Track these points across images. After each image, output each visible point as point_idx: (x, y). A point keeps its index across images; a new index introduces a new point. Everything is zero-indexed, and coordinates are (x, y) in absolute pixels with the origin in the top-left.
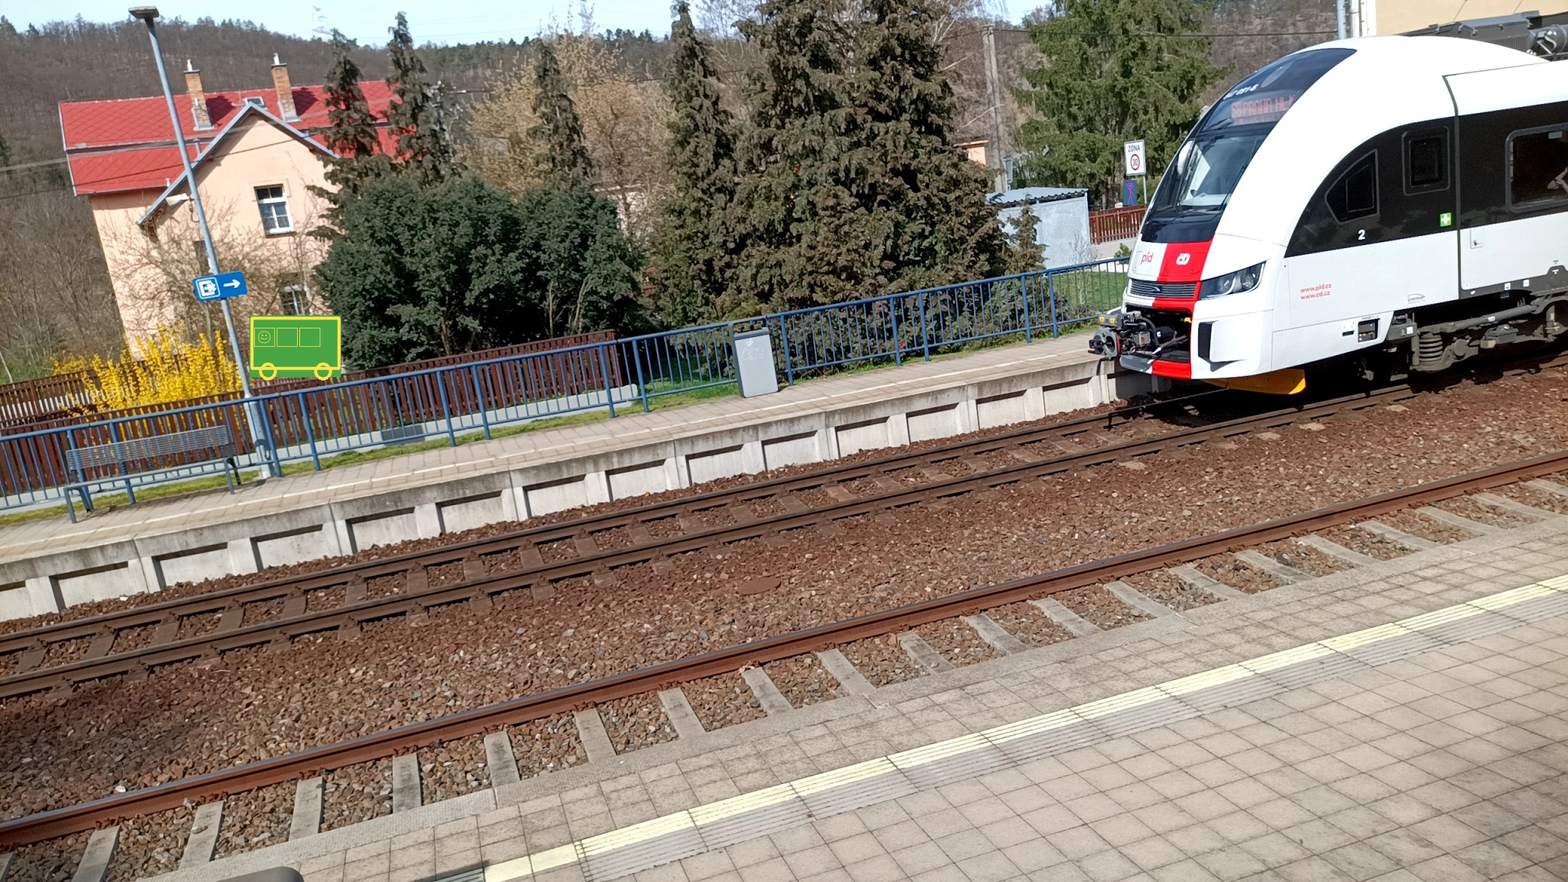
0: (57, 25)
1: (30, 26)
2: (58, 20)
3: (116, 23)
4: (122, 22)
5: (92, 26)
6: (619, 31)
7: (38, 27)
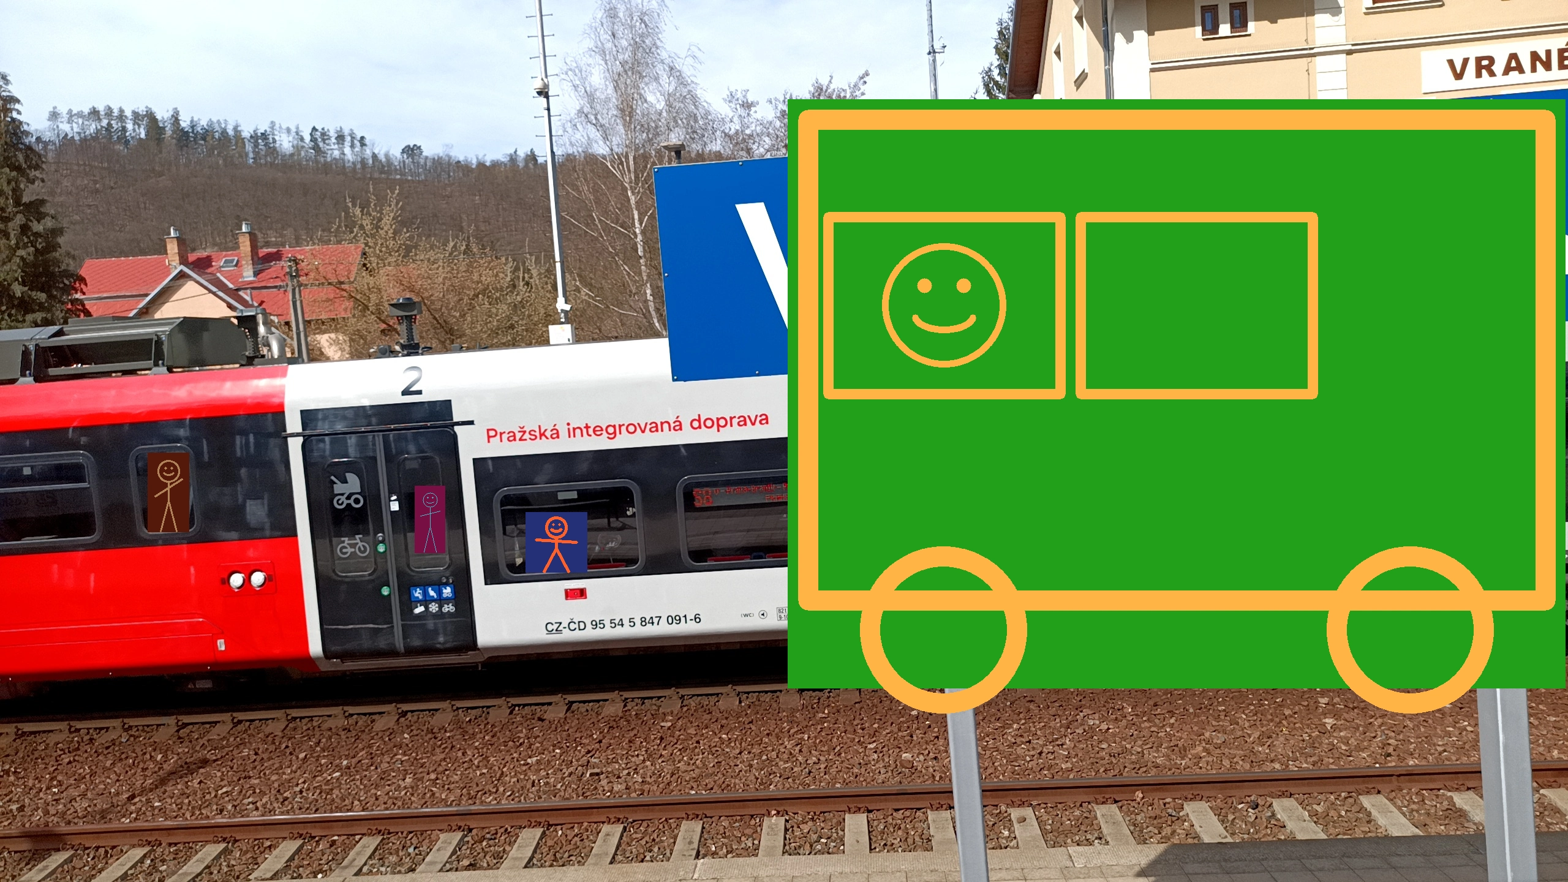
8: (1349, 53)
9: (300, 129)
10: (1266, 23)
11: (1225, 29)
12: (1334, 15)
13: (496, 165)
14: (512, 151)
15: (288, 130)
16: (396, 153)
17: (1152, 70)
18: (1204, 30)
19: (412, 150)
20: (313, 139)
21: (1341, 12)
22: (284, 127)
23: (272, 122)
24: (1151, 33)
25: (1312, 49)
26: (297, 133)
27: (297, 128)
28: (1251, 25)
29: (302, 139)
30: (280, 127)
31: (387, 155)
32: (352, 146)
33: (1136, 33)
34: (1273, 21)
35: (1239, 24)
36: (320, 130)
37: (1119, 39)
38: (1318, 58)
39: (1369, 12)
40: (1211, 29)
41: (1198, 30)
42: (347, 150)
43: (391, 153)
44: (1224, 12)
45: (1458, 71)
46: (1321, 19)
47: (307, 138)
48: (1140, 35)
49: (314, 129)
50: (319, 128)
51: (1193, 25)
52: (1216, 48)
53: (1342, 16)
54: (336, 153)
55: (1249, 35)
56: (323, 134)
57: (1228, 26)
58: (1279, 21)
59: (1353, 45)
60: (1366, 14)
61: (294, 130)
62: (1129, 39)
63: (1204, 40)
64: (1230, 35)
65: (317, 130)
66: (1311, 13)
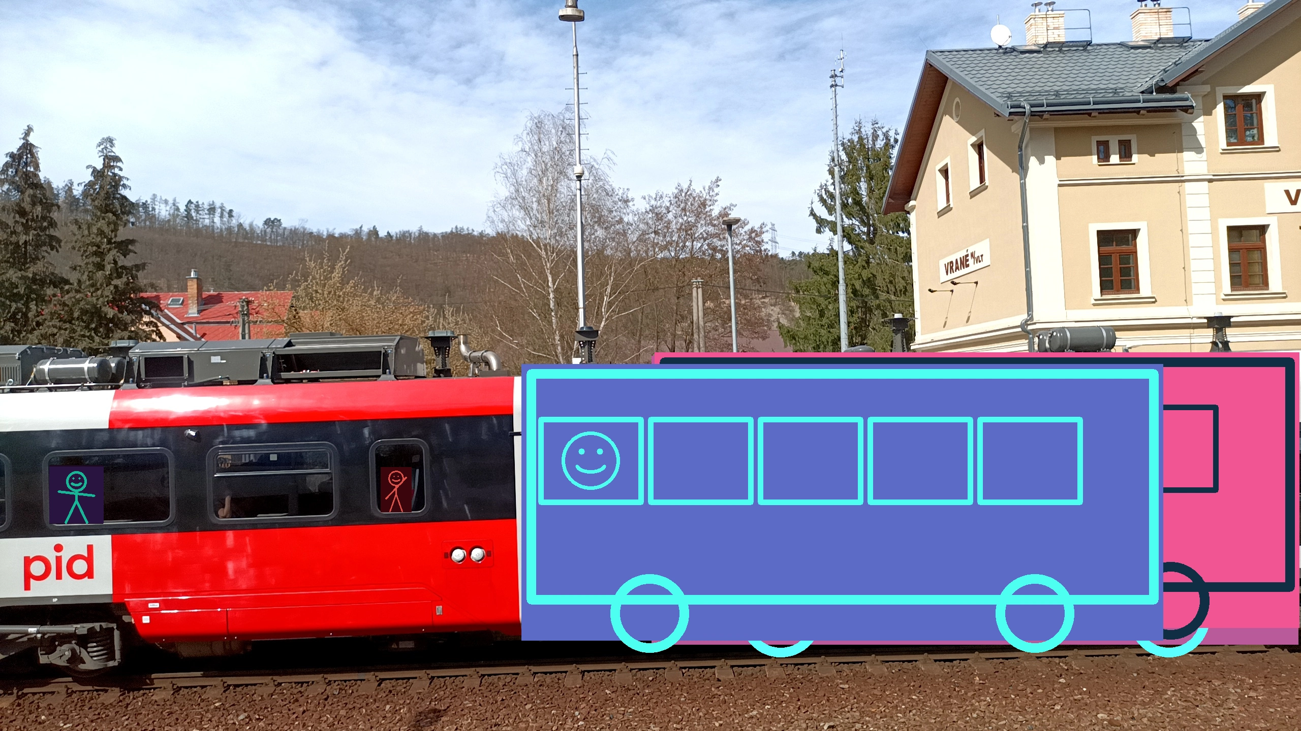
0: (404, 233)
1: (388, 233)
2: (406, 229)
3: (442, 233)
4: (446, 233)
5: (427, 234)
6: (801, 253)
7: (393, 233)
8: (1210, 181)
9: (177, 201)
10: (1147, 156)
11: (1115, 158)
12: (1198, 153)
13: (343, 236)
14: (358, 227)
15: (166, 202)
16: (259, 223)
17: (1060, 185)
18: (1098, 158)
19: (273, 222)
20: (188, 210)
21: (1203, 151)
22: (163, 199)
23: (154, 195)
24: (1058, 158)
25: (1183, 176)
26: (174, 204)
27: (175, 200)
28: (1135, 158)
29: (178, 209)
30: (161, 199)
31: (251, 225)
32: (222, 216)
33: (1046, 157)
34: (1152, 154)
35: (1126, 155)
36: (195, 203)
37: (1033, 162)
38: (1186, 184)
39: (1225, 152)
40: (1104, 157)
41: (1095, 158)
42: (217, 220)
43: (254, 223)
44: (1114, 146)
45: (1293, 198)
46: (1188, 155)
47: (182, 208)
48: (1050, 159)
49: (190, 202)
50: (194, 201)
51: (1091, 155)
52: (1106, 172)
53: (1204, 154)
54: (207, 222)
55: (1134, 164)
56: (197, 206)
57: (1118, 156)
58: (1156, 155)
59: (1214, 175)
60: (1222, 153)
61: (171, 202)
62: (1042, 161)
63: (1099, 165)
64: (1119, 162)
65: (192, 203)
66: (1181, 151)
